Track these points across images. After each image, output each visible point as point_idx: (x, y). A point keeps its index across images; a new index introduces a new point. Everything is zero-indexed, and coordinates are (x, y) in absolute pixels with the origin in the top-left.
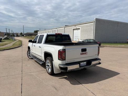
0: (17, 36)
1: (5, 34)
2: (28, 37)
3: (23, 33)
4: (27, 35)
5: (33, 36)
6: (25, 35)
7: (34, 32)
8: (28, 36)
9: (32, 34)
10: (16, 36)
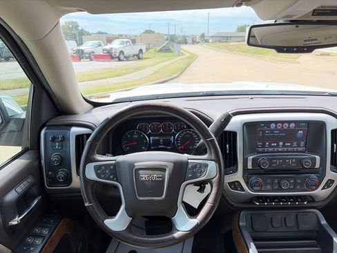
0: (194, 42)
1: (166, 37)
2: (218, 44)
3: (206, 35)
4: (217, 39)
5: (233, 41)
6: (211, 41)
7: (237, 31)
8: (220, 41)
9: (231, 37)
10: (191, 41)
